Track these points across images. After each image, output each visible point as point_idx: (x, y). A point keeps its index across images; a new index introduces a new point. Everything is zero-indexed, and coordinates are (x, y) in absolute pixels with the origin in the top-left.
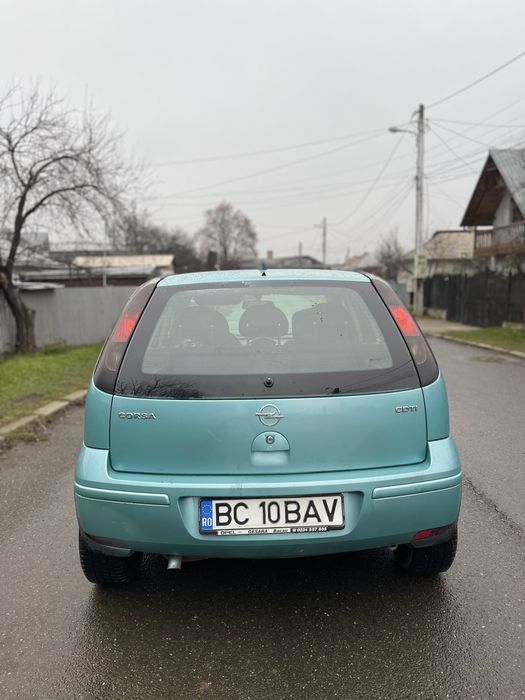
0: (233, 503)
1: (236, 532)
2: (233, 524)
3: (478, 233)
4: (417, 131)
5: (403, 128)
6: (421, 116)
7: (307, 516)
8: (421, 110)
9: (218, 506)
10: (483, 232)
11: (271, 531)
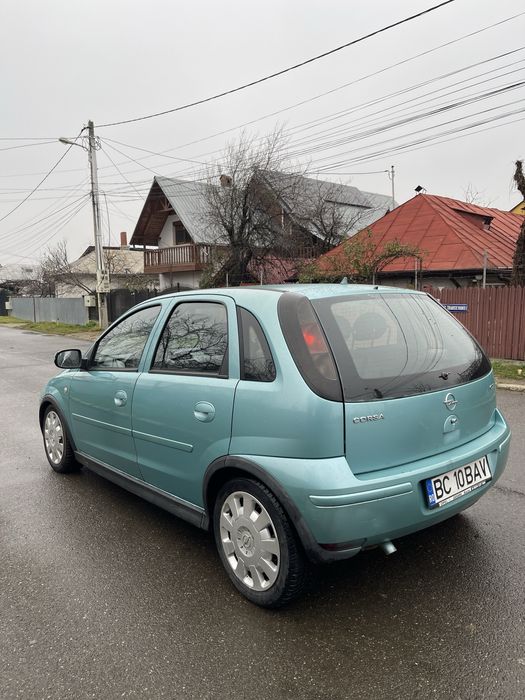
0: (441, 478)
1: (448, 501)
2: (445, 495)
3: (147, 252)
4: (88, 146)
5: (73, 141)
6: (91, 133)
7: (476, 475)
8: (91, 127)
9: (435, 482)
10: (152, 251)
11: (463, 493)
